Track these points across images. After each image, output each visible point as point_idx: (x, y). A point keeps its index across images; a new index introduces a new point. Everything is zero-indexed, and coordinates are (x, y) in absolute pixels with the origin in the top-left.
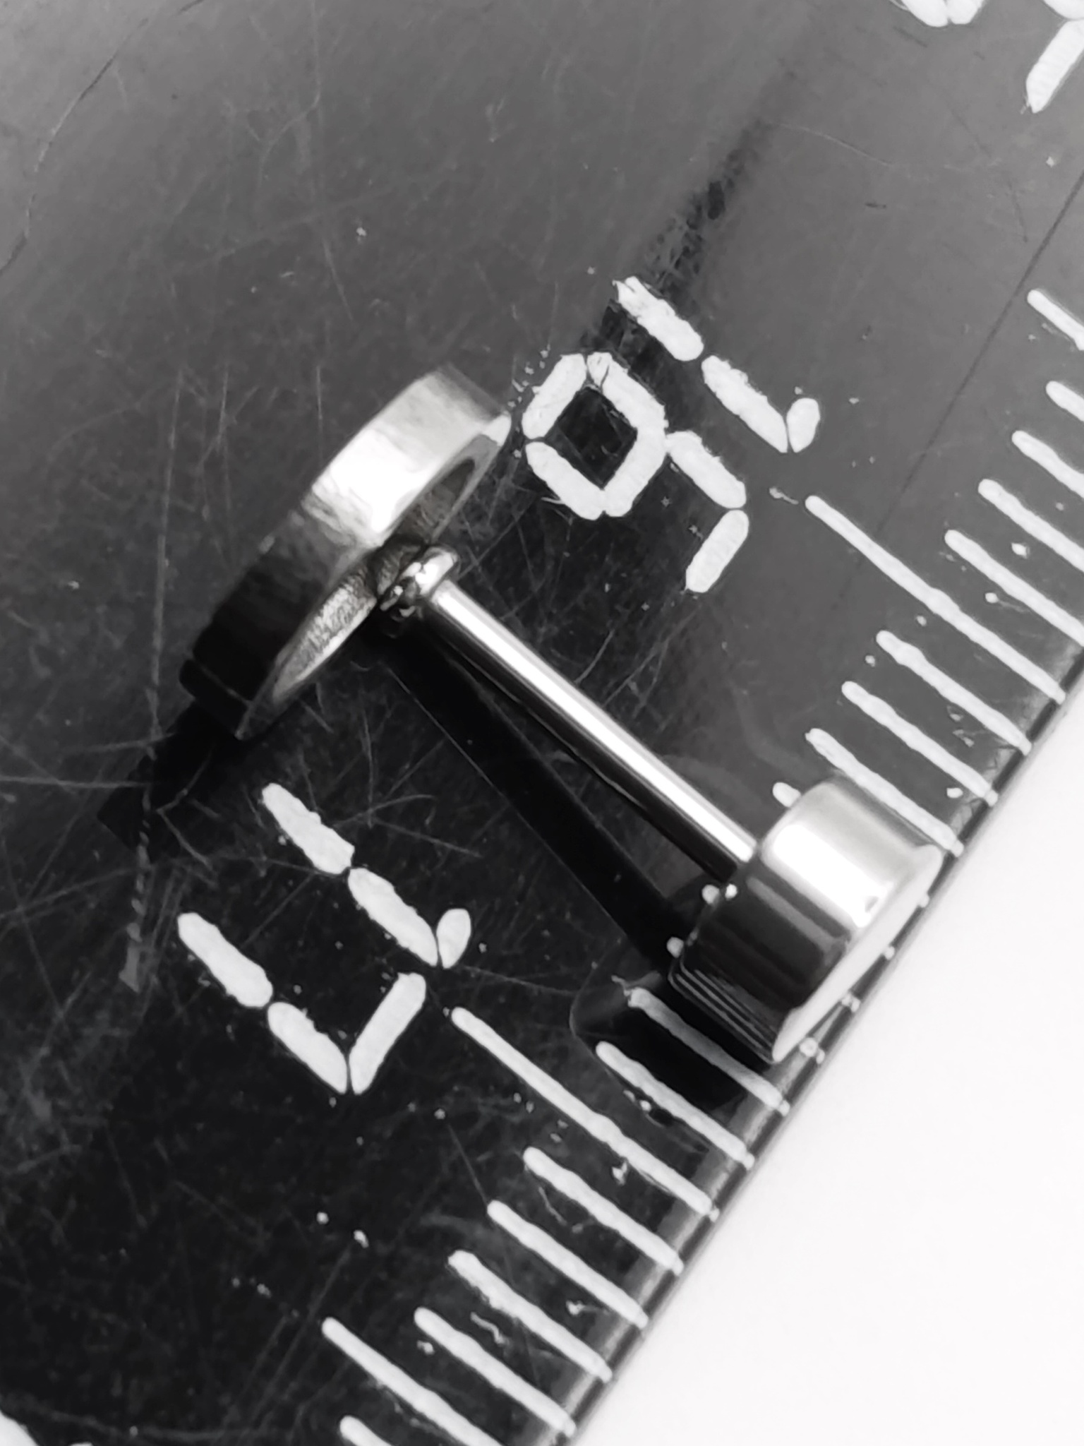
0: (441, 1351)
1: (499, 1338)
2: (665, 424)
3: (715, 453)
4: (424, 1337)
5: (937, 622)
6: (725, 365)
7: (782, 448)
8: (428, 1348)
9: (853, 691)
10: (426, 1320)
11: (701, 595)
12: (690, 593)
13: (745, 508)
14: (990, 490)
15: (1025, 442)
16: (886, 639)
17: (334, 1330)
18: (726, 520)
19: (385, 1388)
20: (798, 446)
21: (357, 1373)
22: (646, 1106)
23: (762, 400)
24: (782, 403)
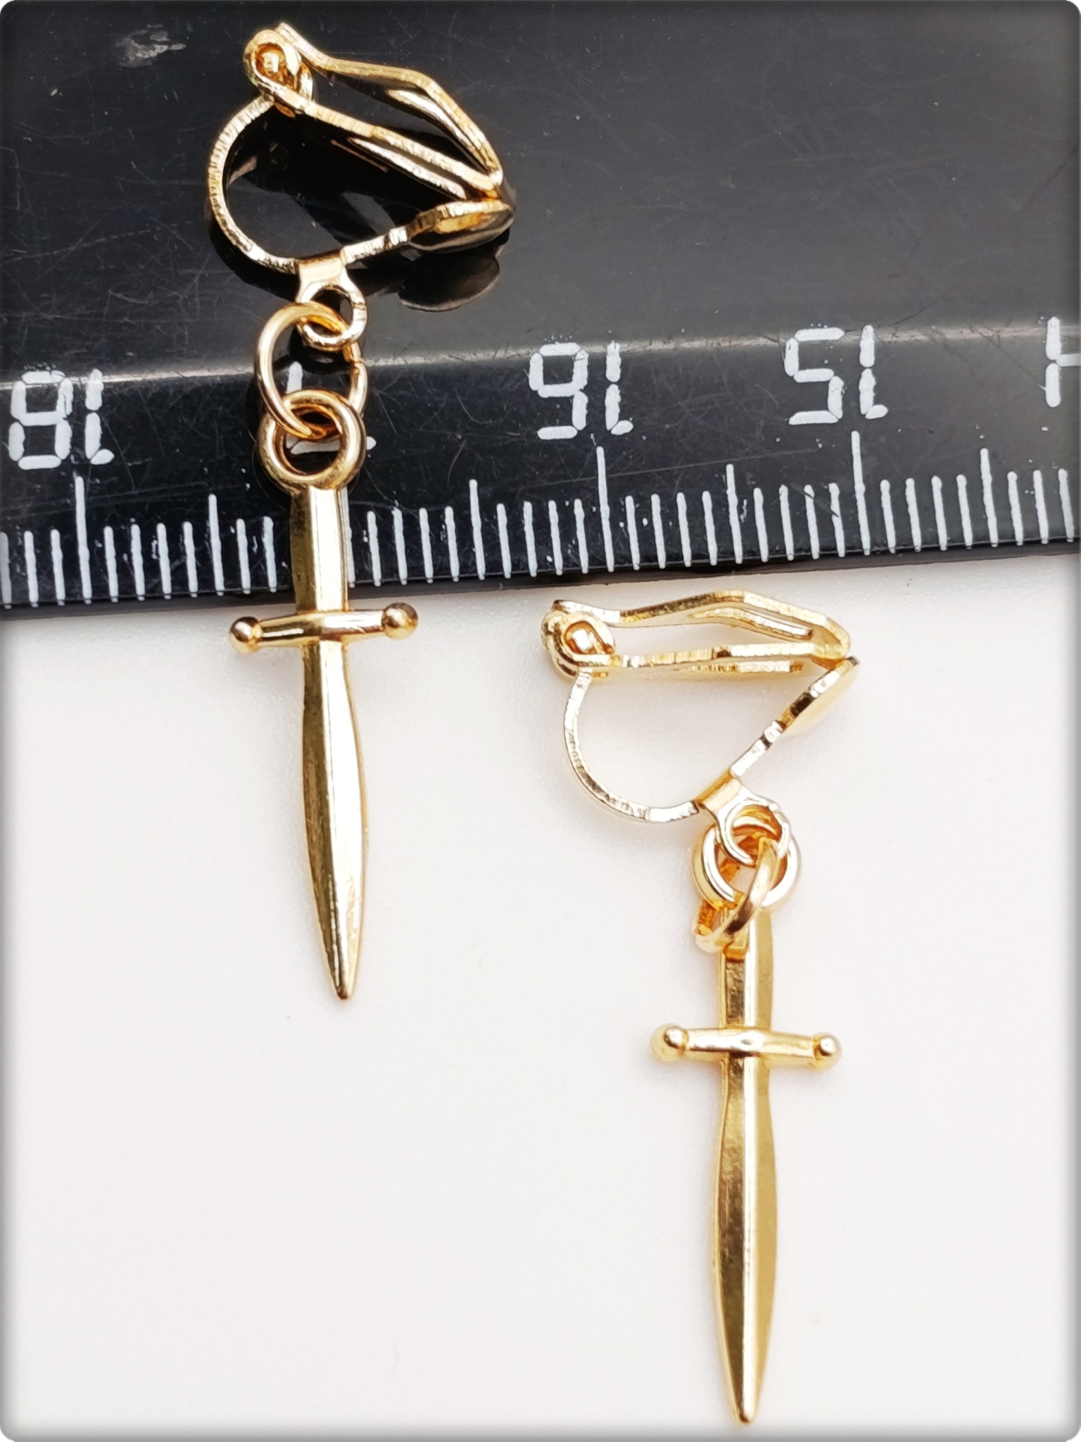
0: (235, 535)
1: (255, 549)
2: (583, 388)
3: (587, 409)
4: (235, 527)
5: (598, 514)
6: (618, 392)
7: (608, 428)
8: (233, 531)
9: (552, 505)
10: (241, 524)
11: (539, 438)
12: (537, 435)
13: (579, 432)
14: (655, 499)
15: (681, 498)
16: (578, 504)
17: (213, 500)
18: (569, 428)
19: (209, 528)
20: (614, 432)
21: (206, 517)
22: (365, 539)
23: (618, 410)
24: (622, 417)
